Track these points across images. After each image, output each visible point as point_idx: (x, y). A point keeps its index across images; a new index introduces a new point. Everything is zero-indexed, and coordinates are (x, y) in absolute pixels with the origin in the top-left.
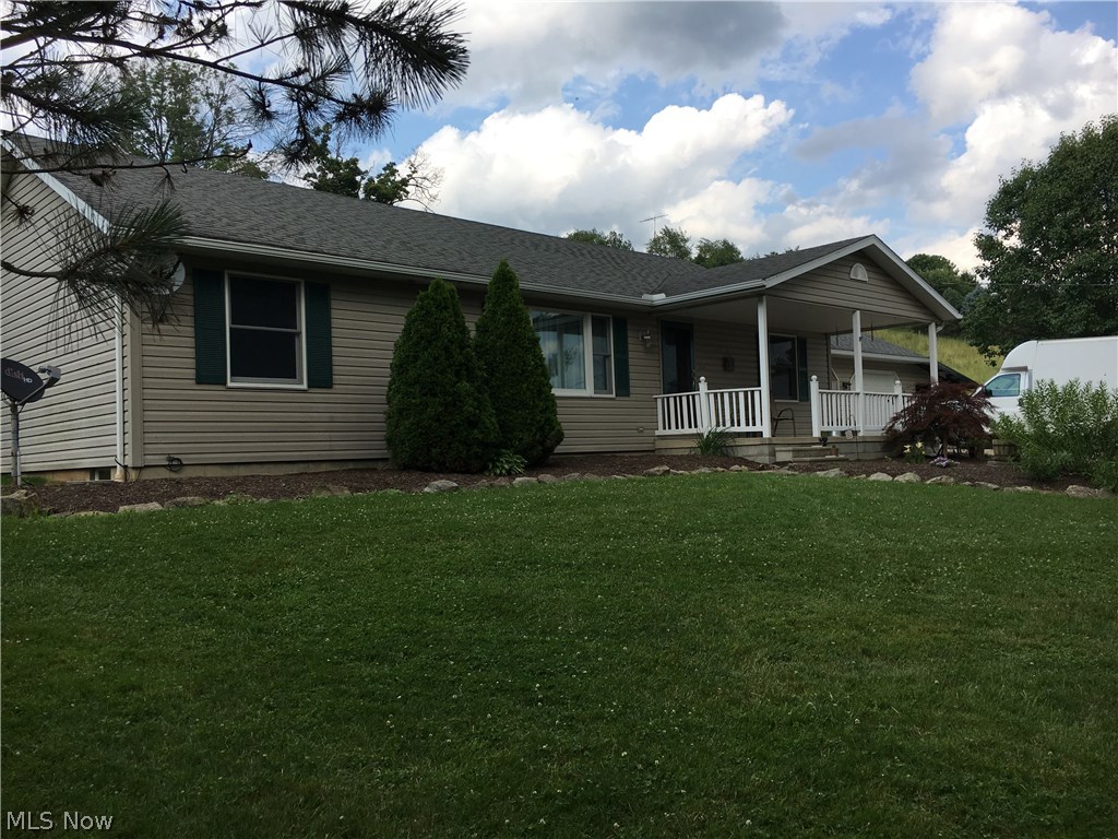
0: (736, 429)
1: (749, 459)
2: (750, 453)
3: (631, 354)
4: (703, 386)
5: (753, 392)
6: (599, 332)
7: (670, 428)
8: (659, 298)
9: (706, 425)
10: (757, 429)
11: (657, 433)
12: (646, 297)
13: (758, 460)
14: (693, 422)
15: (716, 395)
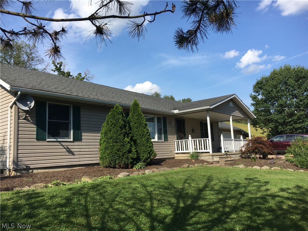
0: (201, 151)
1: (206, 160)
2: (206, 158)
3: (167, 128)
4: (190, 138)
5: (206, 140)
6: (159, 122)
7: (179, 150)
8: (176, 112)
9: (191, 150)
10: (208, 151)
11: (175, 152)
12: (172, 111)
13: (209, 160)
14: (187, 148)
15: (194, 140)
